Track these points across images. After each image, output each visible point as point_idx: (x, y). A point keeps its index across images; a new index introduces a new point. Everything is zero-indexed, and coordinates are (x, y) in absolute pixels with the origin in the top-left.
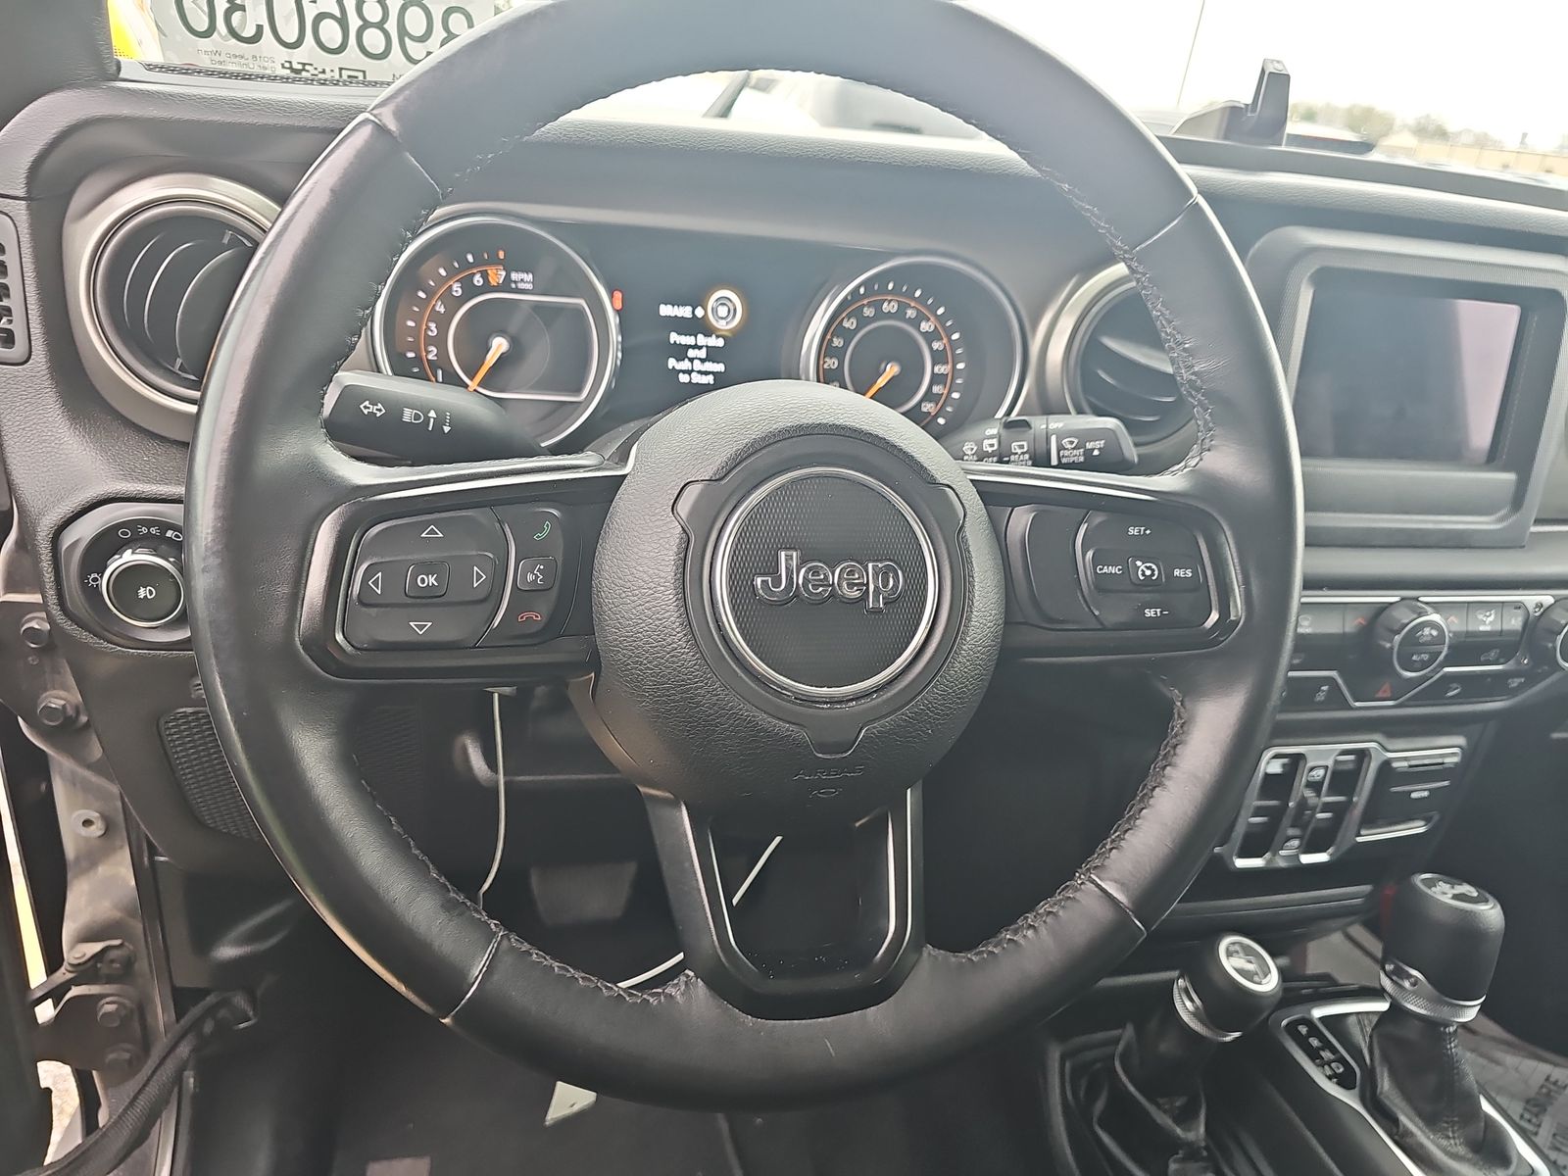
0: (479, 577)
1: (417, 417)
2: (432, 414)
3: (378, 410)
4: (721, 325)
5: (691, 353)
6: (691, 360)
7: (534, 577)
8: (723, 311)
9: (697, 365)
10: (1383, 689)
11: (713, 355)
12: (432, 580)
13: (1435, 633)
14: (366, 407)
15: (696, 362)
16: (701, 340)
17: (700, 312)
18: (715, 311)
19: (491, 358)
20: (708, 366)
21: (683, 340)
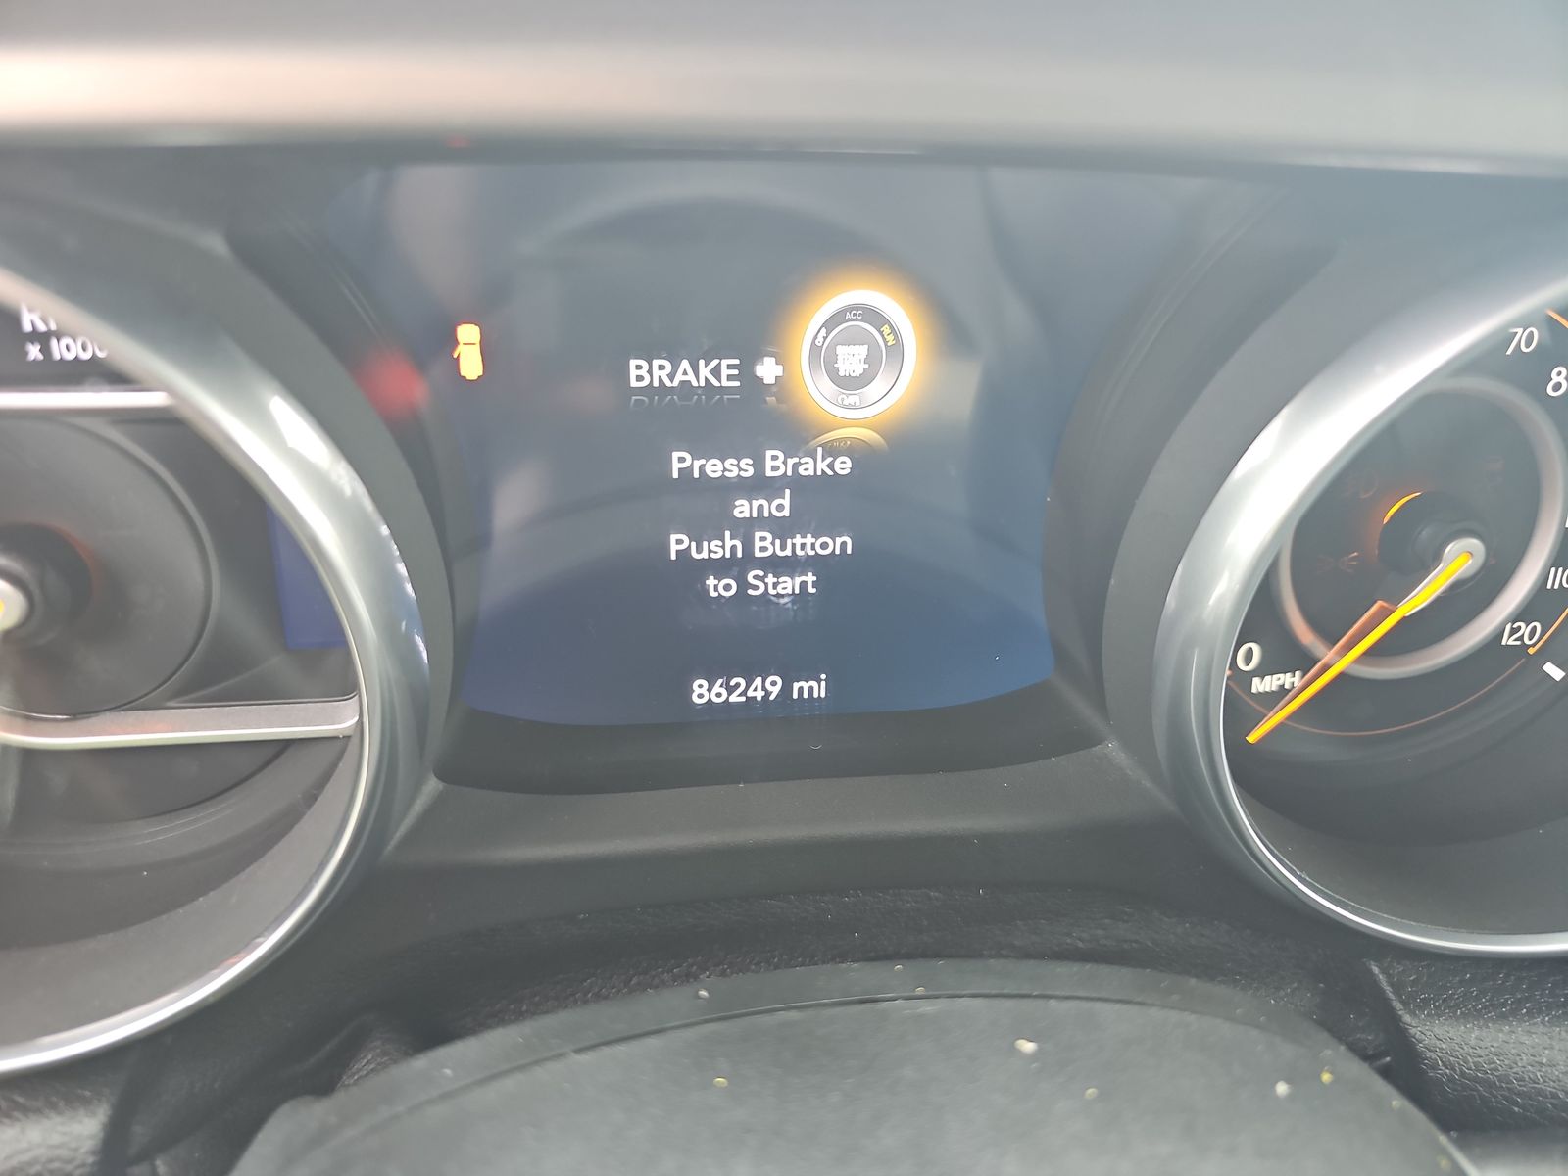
5: (743, 509)
6: (745, 529)
8: (851, 359)
9: (764, 544)
11: (815, 507)
15: (760, 533)
16: (776, 463)
17: (766, 371)
18: (824, 359)
20: (805, 544)
21: (714, 468)
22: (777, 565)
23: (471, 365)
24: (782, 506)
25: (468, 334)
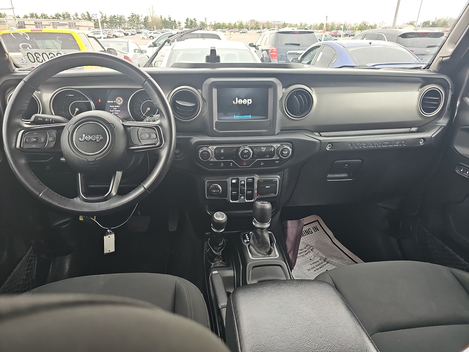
0: (43, 139)
1: (48, 120)
2: (51, 120)
3: (41, 119)
4: (119, 103)
5: (114, 109)
6: (114, 110)
7: (51, 139)
8: (119, 101)
9: (115, 111)
10: (244, 163)
11: (118, 109)
12: (35, 140)
13: (247, 151)
14: (39, 119)
15: (115, 110)
16: (116, 106)
17: (115, 101)
19: (76, 112)
20: (117, 111)
21: (112, 107)
22: (116, 112)
23: (100, 101)
24: (116, 109)
25: (100, 100)
